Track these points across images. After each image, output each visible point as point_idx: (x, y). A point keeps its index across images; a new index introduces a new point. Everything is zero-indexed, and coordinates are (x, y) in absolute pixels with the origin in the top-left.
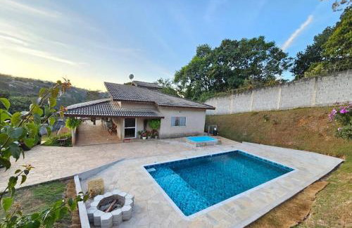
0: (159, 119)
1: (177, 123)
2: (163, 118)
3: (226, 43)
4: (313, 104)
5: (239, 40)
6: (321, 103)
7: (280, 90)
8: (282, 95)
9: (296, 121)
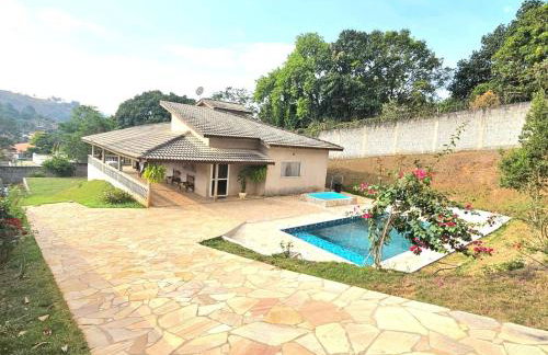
0: (264, 166)
1: (288, 172)
2: (273, 163)
3: (349, 36)
4: (480, 147)
5: (369, 32)
6: (489, 144)
7: (437, 123)
8: (440, 132)
9: (458, 169)
